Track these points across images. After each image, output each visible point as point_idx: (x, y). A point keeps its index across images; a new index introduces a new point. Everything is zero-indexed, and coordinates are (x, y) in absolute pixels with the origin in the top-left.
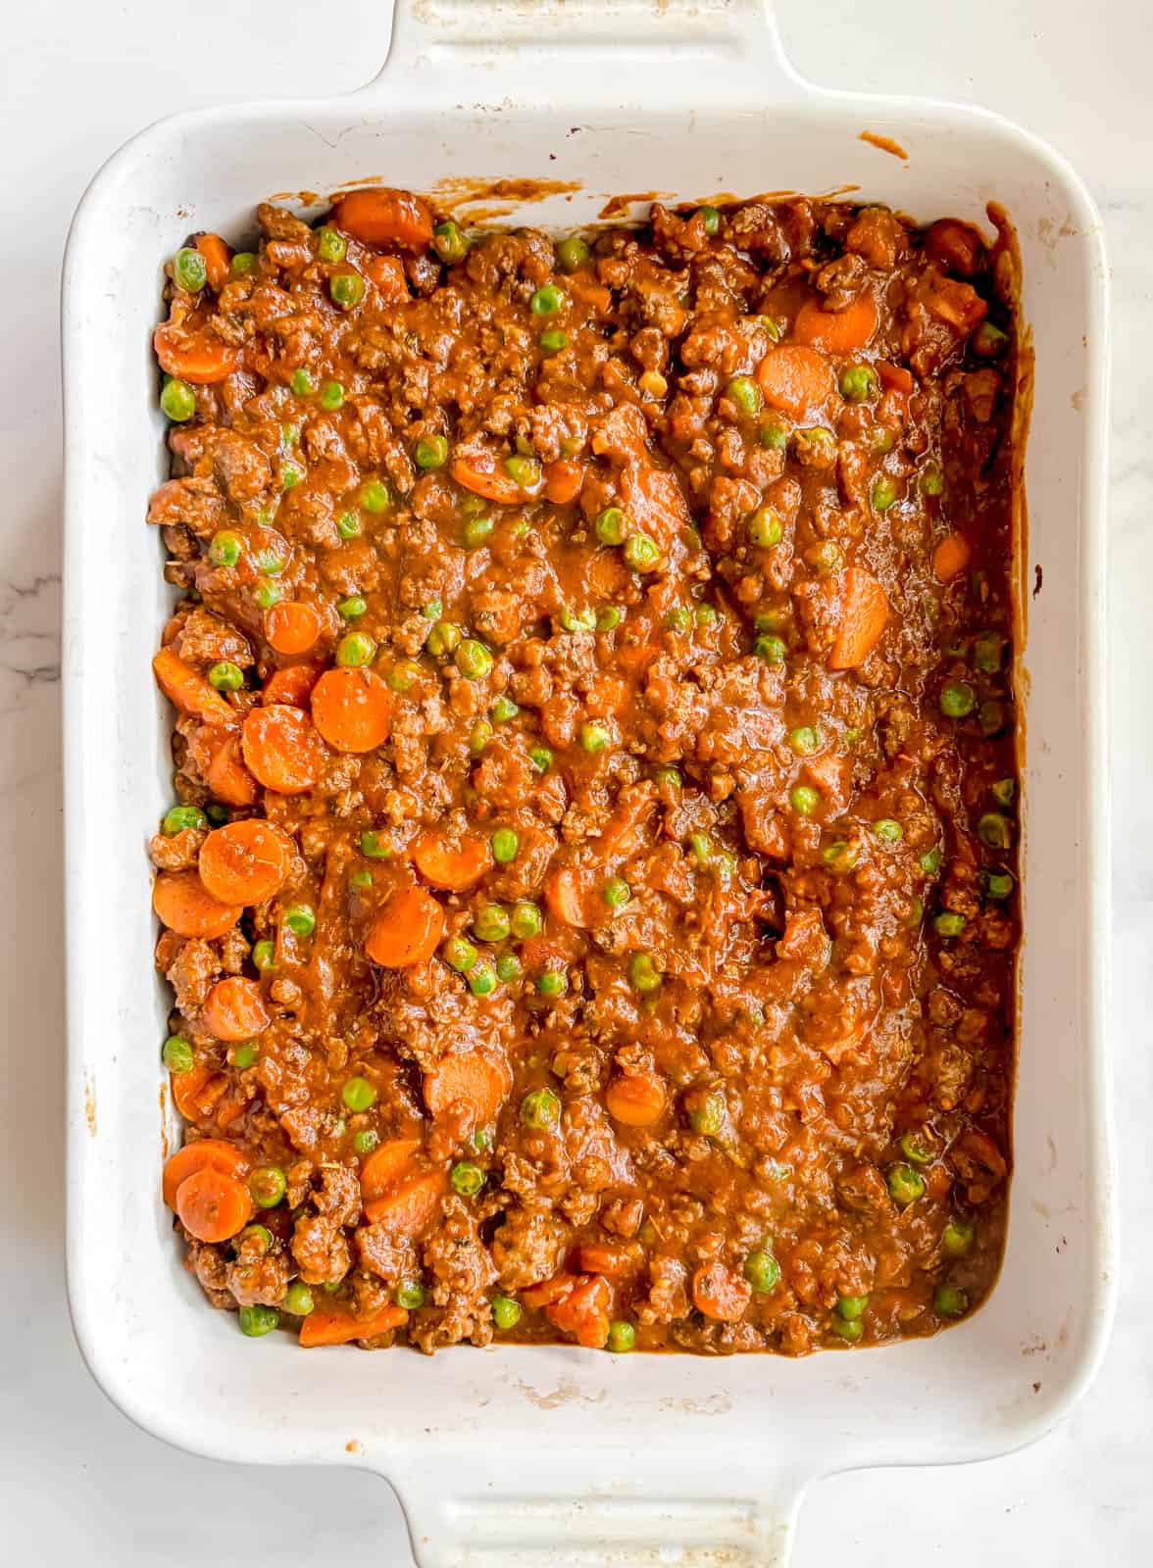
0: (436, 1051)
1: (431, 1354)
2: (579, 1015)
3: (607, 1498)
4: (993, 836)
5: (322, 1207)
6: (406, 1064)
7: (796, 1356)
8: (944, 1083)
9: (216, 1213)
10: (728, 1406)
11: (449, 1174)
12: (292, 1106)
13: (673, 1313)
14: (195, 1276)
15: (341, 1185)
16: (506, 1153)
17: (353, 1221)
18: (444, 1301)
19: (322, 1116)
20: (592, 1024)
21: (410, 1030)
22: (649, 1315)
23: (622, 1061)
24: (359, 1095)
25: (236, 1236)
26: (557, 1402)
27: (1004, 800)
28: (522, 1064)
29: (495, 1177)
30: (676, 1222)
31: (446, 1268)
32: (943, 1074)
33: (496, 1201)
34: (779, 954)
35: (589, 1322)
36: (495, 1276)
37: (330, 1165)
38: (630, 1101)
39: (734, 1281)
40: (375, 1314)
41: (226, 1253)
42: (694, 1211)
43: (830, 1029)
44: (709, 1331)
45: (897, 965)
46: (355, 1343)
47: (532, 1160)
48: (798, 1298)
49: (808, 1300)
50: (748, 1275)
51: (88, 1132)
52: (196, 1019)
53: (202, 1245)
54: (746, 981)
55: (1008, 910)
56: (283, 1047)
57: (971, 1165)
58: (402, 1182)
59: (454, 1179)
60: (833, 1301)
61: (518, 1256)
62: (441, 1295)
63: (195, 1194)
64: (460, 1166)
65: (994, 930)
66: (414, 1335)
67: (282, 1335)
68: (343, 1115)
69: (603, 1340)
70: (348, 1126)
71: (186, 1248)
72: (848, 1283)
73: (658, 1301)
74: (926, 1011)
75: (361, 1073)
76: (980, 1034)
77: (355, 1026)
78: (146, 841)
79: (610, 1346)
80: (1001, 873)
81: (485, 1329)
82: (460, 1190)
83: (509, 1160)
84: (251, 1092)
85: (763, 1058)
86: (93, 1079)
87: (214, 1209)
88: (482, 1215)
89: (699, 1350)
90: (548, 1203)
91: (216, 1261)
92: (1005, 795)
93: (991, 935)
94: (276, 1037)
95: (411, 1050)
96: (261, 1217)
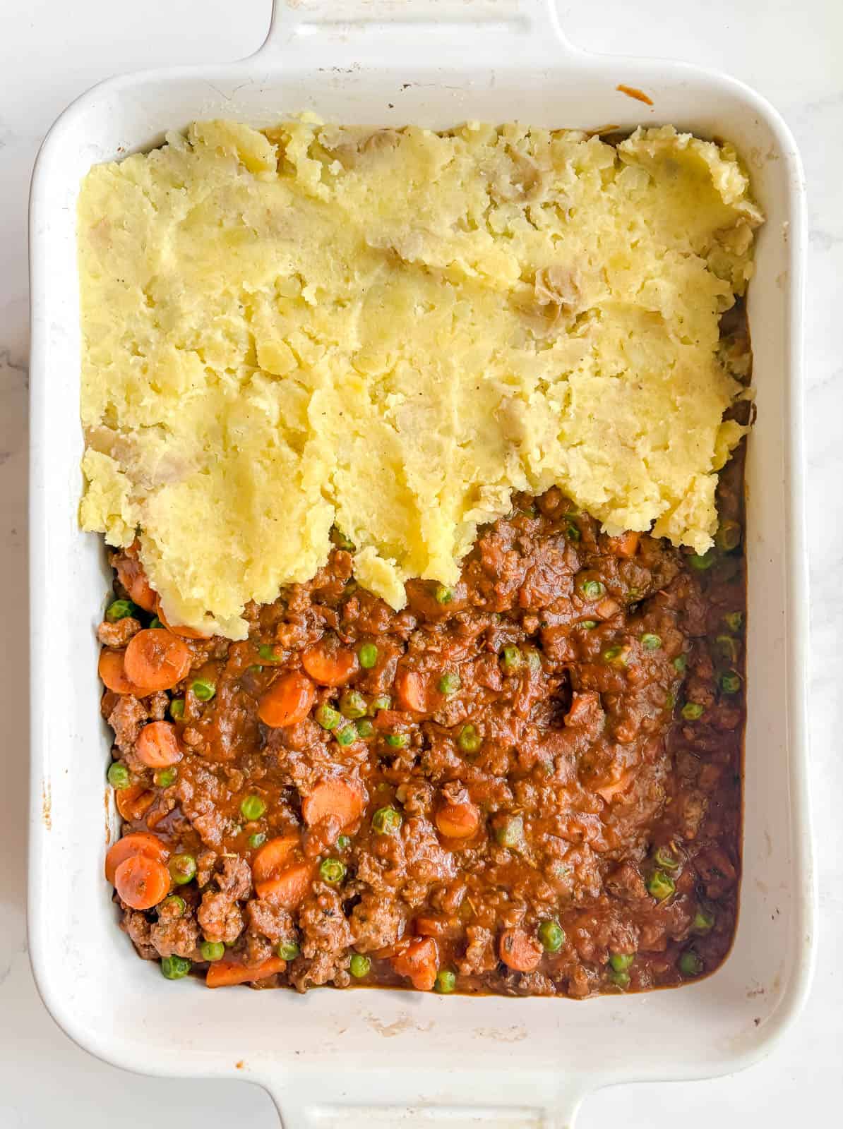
0: (311, 781)
1: (304, 993)
2: (418, 761)
3: (432, 1105)
4: (726, 652)
5: (223, 886)
6: (288, 788)
7: (580, 999)
8: (689, 818)
9: (145, 887)
10: (525, 1035)
11: (319, 866)
12: (201, 814)
13: (485, 966)
14: (128, 935)
15: (238, 871)
16: (361, 853)
17: (246, 896)
18: (312, 956)
19: (225, 820)
20: (427, 768)
21: (291, 767)
22: (467, 968)
23: (447, 793)
24: (252, 808)
25: (160, 904)
26: (396, 1030)
27: (734, 628)
28: (374, 788)
29: (352, 870)
30: (487, 903)
31: (314, 930)
32: (688, 812)
33: (354, 887)
34: (566, 724)
35: (421, 969)
36: (351, 940)
37: (230, 855)
38: (453, 822)
39: (530, 941)
40: (261, 962)
41: (151, 917)
42: (500, 897)
43: (602, 777)
44: (510, 979)
45: (654, 735)
46: (248, 984)
47: (379, 859)
48: (580, 956)
49: (588, 958)
50: (541, 938)
51: (45, 826)
52: (131, 753)
53: (133, 911)
54: (542, 740)
55: (737, 702)
56: (195, 772)
57: (708, 871)
58: (283, 869)
59: (323, 870)
60: (606, 959)
61: (371, 927)
62: (309, 951)
63: (129, 873)
64: (328, 860)
65: (725, 716)
66: (292, 978)
67: (192, 979)
68: (240, 821)
69: (431, 985)
70: (243, 830)
71: (122, 914)
72: (618, 944)
73: (472, 957)
74: (675, 766)
75: (255, 793)
76: (715, 783)
77: (250, 763)
78: (93, 626)
79: (437, 989)
80: (732, 675)
81: (345, 975)
82: (327, 879)
83: (362, 858)
84: (171, 803)
85: (554, 797)
86: (49, 786)
87: (143, 885)
88: (344, 896)
89: (503, 992)
90: (392, 890)
91: (143, 923)
92: (735, 624)
93: (724, 720)
94: (190, 765)
95: (292, 778)
96: (178, 890)
